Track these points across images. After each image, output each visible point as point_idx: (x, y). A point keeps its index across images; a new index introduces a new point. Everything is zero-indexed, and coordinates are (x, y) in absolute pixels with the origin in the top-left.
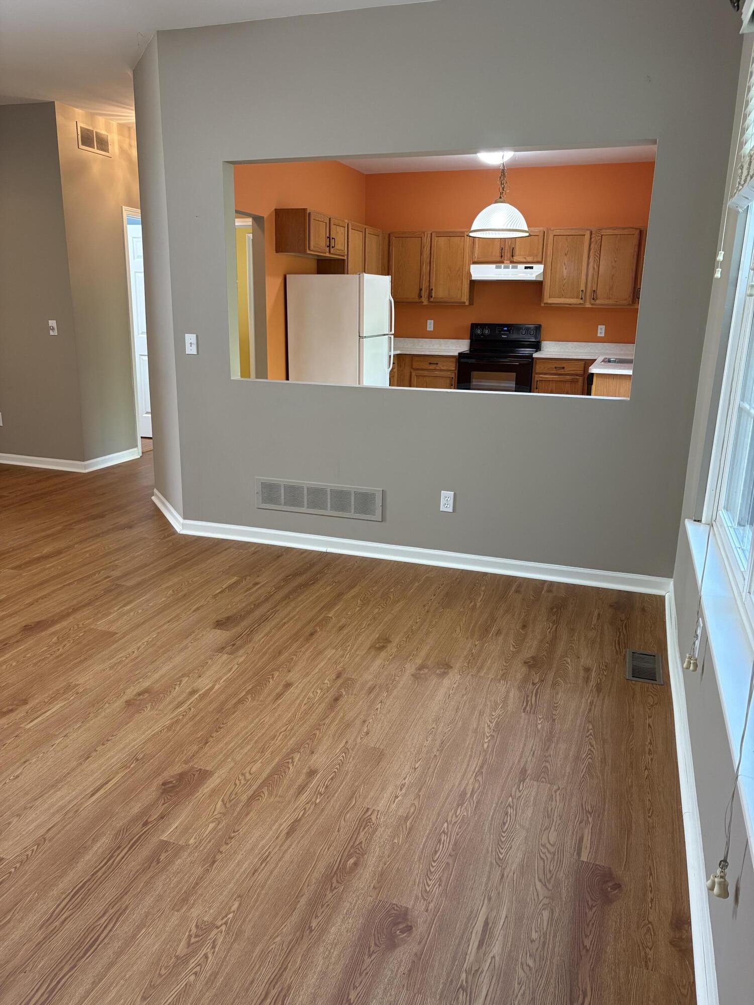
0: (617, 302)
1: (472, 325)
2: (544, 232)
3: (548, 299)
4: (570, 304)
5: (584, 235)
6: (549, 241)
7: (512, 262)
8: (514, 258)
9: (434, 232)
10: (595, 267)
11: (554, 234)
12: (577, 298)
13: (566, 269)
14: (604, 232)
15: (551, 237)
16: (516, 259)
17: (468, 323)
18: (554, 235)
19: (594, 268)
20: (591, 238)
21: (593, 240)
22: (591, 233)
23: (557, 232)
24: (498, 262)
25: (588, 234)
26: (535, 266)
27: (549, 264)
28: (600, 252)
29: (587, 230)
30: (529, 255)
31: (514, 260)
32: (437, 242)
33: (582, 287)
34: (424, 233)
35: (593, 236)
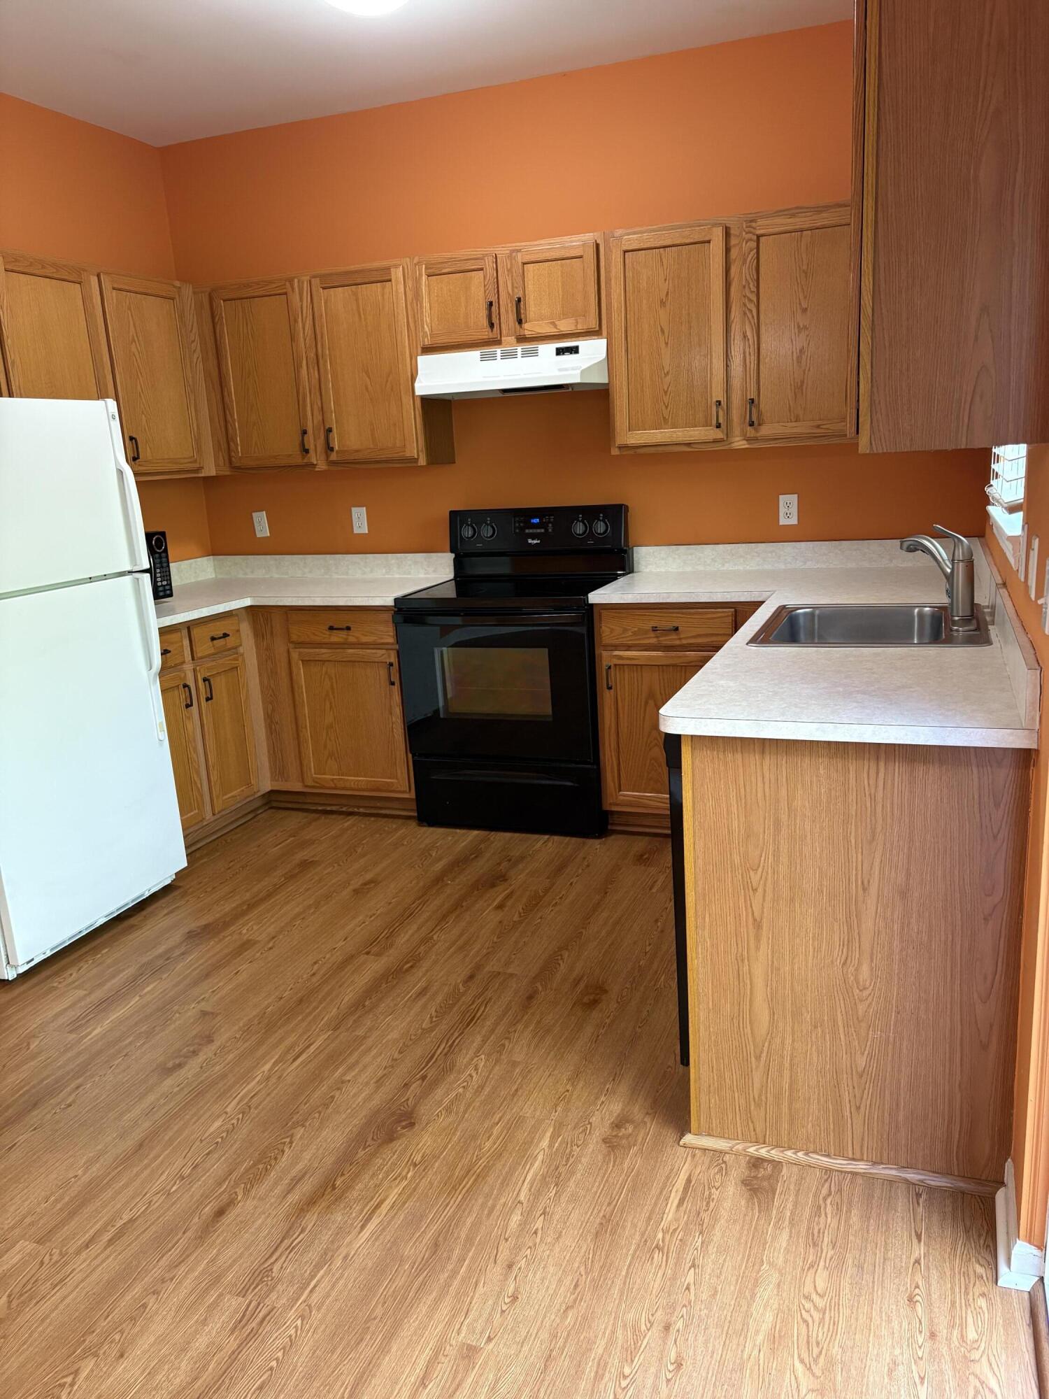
0: (818, 427)
1: (453, 514)
2: (597, 246)
3: (629, 435)
4: (689, 444)
5: (709, 242)
6: (614, 271)
7: (522, 339)
8: (526, 326)
9: (314, 277)
10: (749, 334)
11: (625, 248)
12: (707, 424)
13: (667, 344)
14: (762, 227)
15: (617, 257)
16: (529, 328)
17: (442, 510)
18: (625, 252)
19: (745, 336)
20: (728, 250)
21: (734, 253)
22: (727, 233)
23: (632, 240)
24: (487, 341)
25: (717, 236)
26: (582, 344)
27: (619, 335)
28: (758, 287)
29: (715, 225)
30: (565, 315)
31: (527, 333)
32: (326, 303)
33: (718, 394)
34: (291, 281)
35: (733, 241)
